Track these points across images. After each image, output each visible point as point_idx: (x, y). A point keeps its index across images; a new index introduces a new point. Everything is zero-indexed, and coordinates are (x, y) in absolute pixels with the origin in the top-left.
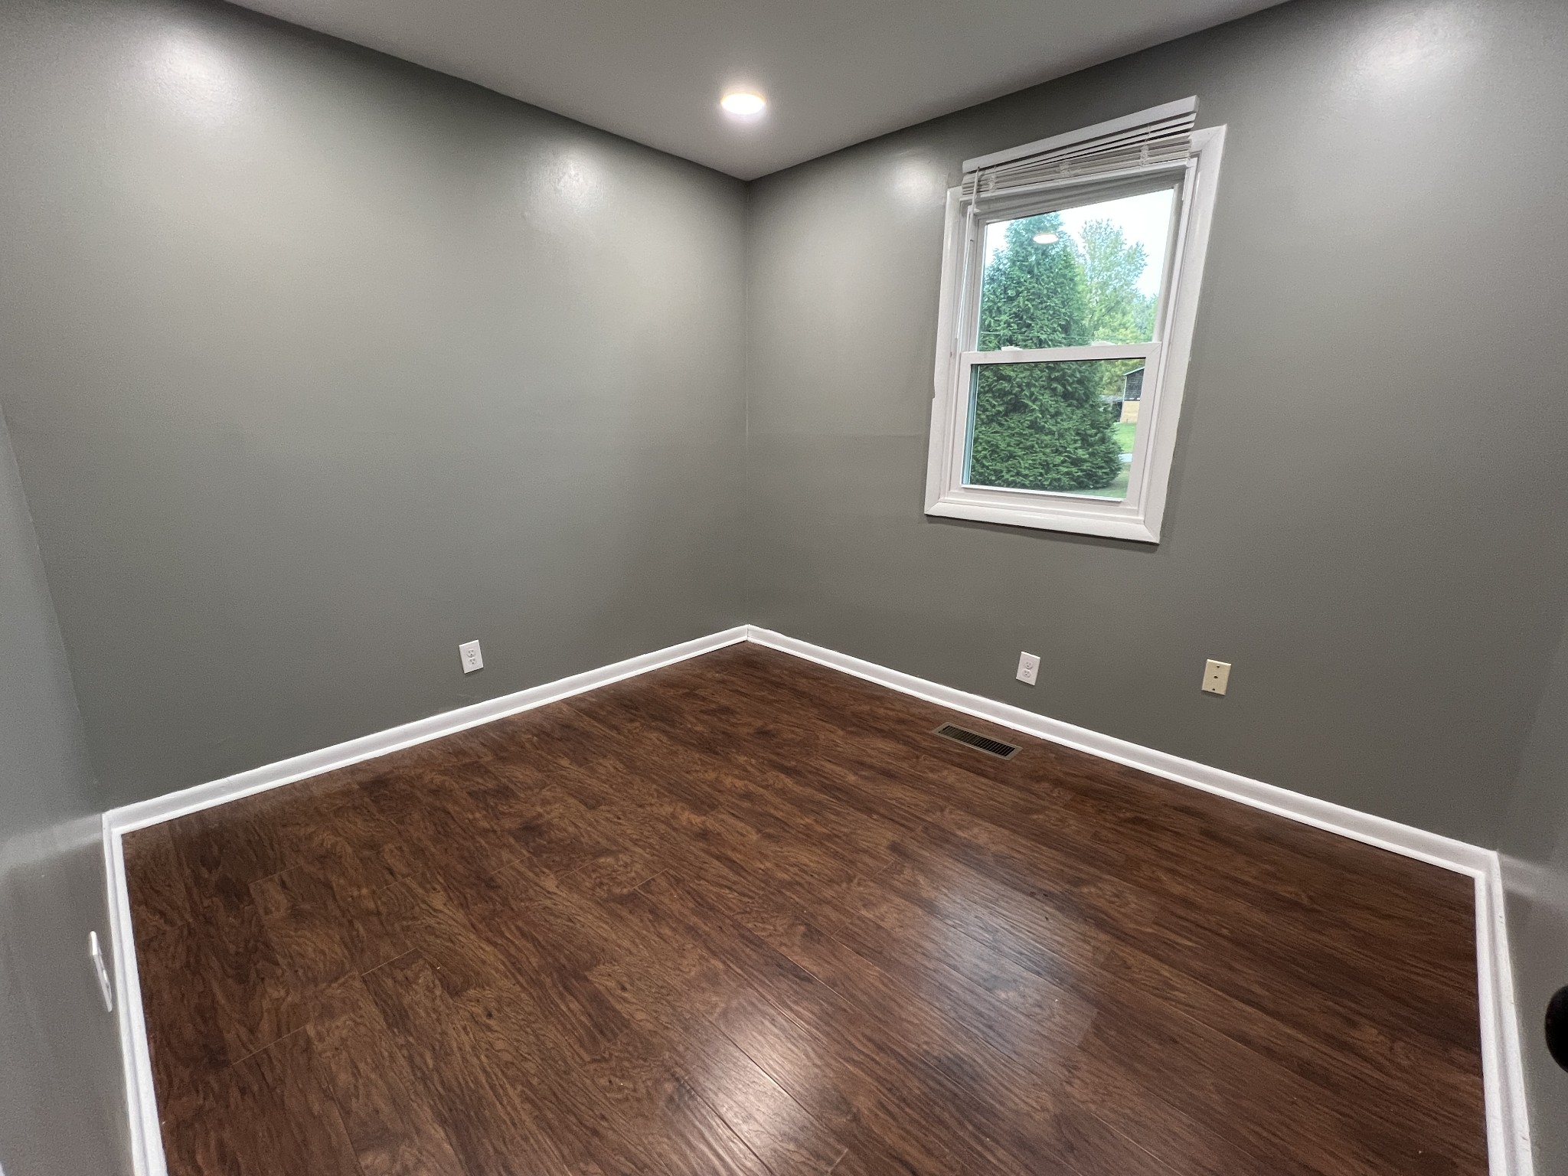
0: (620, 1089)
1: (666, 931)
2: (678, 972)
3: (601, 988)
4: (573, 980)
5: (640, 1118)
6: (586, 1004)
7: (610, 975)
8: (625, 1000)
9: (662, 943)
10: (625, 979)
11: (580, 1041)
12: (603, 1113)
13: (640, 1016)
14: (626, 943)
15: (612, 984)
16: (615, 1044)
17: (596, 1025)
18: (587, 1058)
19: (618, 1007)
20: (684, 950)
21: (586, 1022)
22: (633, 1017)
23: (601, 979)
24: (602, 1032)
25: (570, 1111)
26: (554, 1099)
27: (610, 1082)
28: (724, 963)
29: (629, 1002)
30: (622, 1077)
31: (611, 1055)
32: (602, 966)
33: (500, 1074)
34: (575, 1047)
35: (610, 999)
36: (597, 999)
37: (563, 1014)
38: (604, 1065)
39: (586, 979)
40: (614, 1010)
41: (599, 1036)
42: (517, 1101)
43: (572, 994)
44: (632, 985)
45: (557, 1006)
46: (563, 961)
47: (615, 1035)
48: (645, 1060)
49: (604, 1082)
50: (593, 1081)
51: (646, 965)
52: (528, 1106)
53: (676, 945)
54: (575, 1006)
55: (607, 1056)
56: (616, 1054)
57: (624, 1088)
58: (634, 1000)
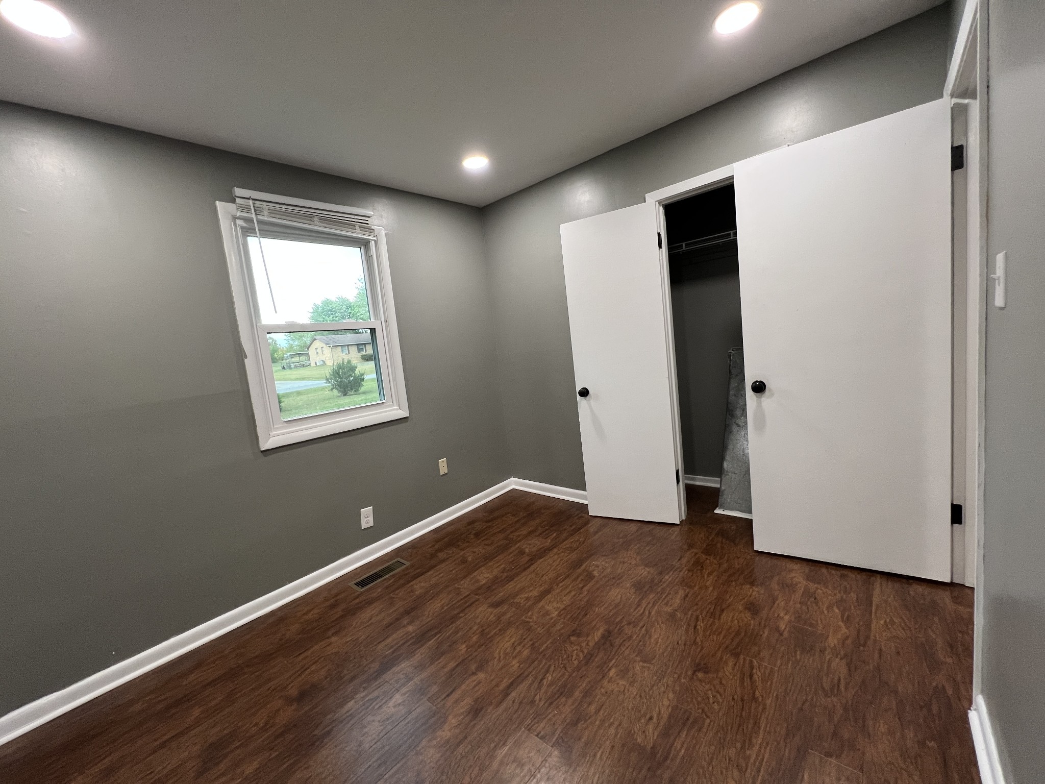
0: (714, 697)
1: (593, 708)
2: (626, 691)
3: (656, 733)
4: (658, 756)
5: (723, 682)
6: (672, 738)
7: (644, 732)
8: (659, 714)
9: (604, 707)
10: (643, 721)
11: (700, 730)
12: (731, 700)
13: (666, 703)
14: (612, 731)
15: (650, 727)
16: (691, 709)
17: (684, 724)
18: (707, 721)
19: (665, 717)
20: (606, 693)
21: (685, 733)
22: (669, 706)
23: (649, 735)
24: (688, 719)
25: (741, 716)
26: (741, 729)
27: (714, 703)
28: (610, 669)
29: (660, 711)
30: (708, 698)
31: (698, 709)
32: (639, 740)
33: (749, 770)
34: (705, 730)
35: (662, 724)
36: (665, 733)
37: (687, 749)
38: (706, 710)
39: (653, 748)
40: (669, 717)
41: (691, 720)
42: (756, 749)
43: (669, 753)
44: (645, 715)
45: (683, 758)
46: (644, 771)
47: (685, 711)
48: (692, 690)
49: (716, 706)
50: (719, 712)
51: (627, 711)
52: (754, 741)
53: (604, 699)
54: (678, 745)
55: (700, 711)
56: (697, 706)
57: (712, 694)
58: (657, 709)
